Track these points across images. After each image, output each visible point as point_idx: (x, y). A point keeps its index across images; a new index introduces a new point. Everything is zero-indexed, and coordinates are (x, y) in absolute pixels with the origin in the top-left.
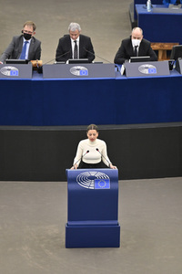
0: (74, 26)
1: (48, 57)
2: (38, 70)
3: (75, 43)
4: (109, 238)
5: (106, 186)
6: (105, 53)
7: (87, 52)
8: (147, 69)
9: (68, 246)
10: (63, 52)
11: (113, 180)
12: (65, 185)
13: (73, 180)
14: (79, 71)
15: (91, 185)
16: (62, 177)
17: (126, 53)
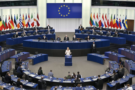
0: (66, 35)
1: (62, 40)
2: (61, 41)
3: (66, 38)
4: (71, 65)
5: (70, 57)
6: (71, 39)
7: (68, 39)
8: (76, 42)
9: (65, 65)
10: (65, 39)
11: (71, 56)
12: (64, 58)
13: (66, 57)
14: (67, 42)
15: (68, 57)
16: (64, 56)
17: (74, 39)
